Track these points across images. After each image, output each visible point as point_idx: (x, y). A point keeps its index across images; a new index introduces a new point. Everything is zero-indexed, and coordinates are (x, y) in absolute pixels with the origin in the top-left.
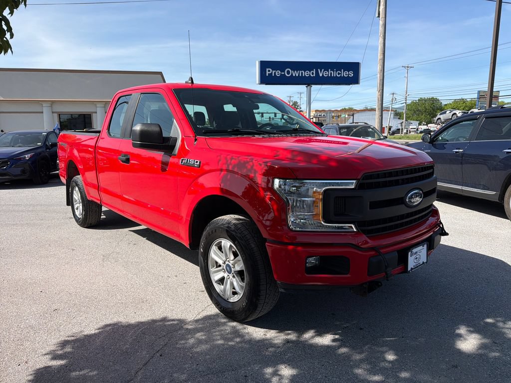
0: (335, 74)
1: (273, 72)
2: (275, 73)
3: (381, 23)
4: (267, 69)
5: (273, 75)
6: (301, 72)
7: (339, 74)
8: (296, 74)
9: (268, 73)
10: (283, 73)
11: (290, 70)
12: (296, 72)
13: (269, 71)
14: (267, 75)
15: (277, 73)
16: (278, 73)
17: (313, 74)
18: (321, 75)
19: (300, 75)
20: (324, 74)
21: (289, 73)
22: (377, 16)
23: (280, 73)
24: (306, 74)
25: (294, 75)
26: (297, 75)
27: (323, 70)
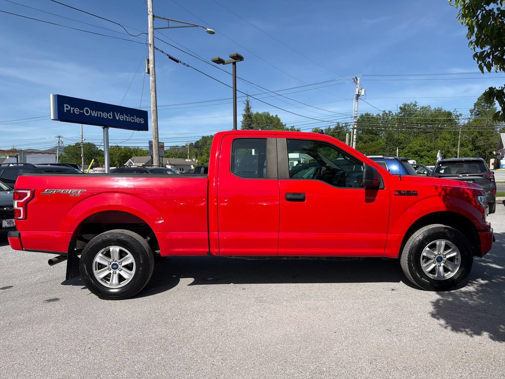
0: (129, 119)
1: (72, 109)
2: (73, 110)
3: (151, 78)
4: (65, 105)
5: (72, 112)
6: (99, 113)
7: (132, 119)
8: (94, 114)
9: (65, 109)
10: (82, 112)
11: (89, 109)
12: (94, 112)
13: (66, 107)
14: (65, 111)
15: (75, 111)
16: (77, 111)
17: (110, 116)
18: (117, 118)
19: (99, 116)
20: (120, 118)
21: (88, 112)
22: (147, 71)
23: (79, 111)
24: (104, 115)
25: (93, 115)
26: (96, 115)
27: (119, 114)
